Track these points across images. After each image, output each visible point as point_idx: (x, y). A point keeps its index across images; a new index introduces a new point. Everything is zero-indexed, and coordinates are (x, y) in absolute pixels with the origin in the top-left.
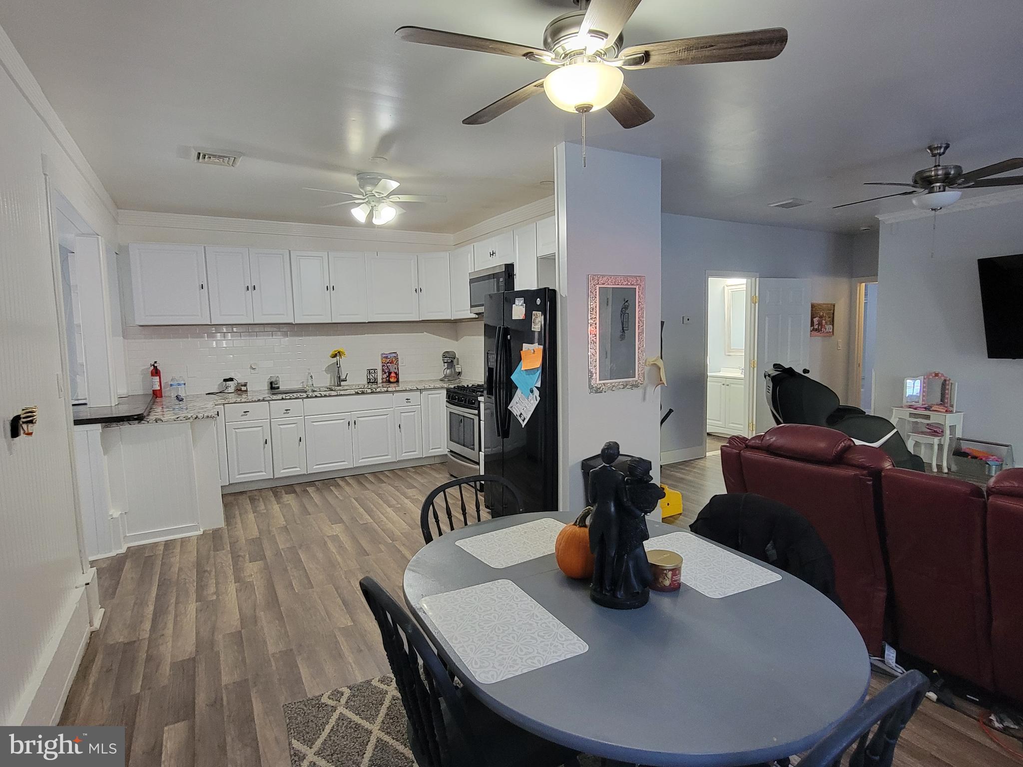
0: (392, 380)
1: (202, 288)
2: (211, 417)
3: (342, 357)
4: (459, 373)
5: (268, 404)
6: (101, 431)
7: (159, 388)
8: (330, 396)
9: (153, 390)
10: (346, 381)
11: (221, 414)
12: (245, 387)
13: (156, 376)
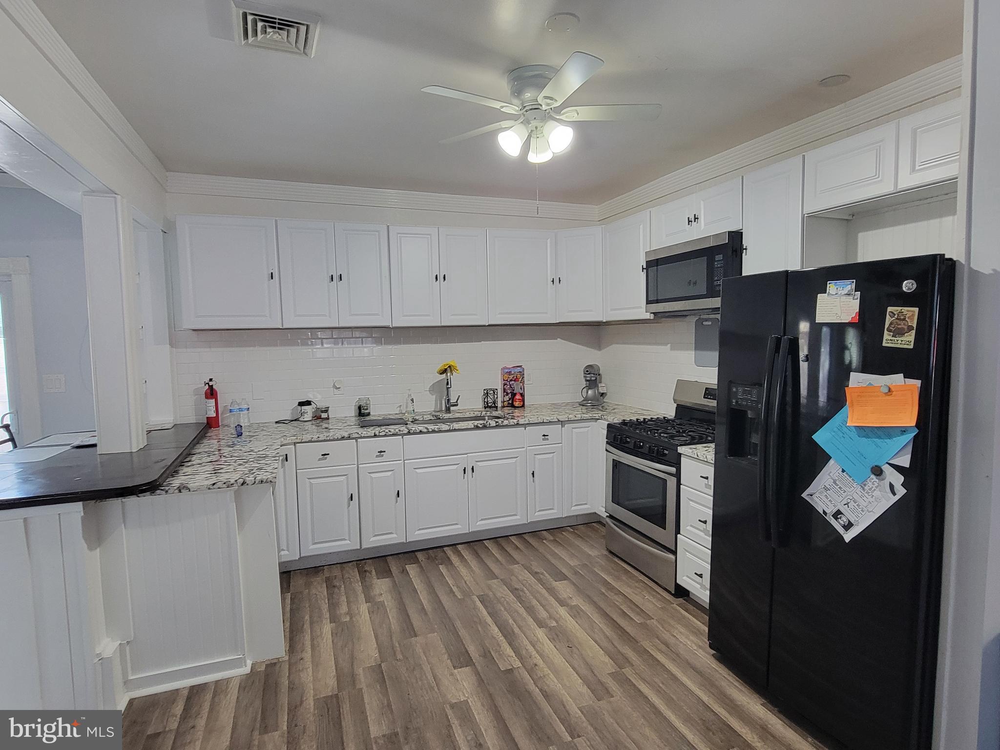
0: (516, 404)
1: (272, 278)
2: (267, 482)
3: (454, 373)
4: (602, 395)
5: (355, 443)
6: (82, 514)
7: (215, 415)
8: (440, 431)
9: (207, 418)
10: (457, 405)
11: (291, 458)
12: (327, 414)
13: (211, 398)
